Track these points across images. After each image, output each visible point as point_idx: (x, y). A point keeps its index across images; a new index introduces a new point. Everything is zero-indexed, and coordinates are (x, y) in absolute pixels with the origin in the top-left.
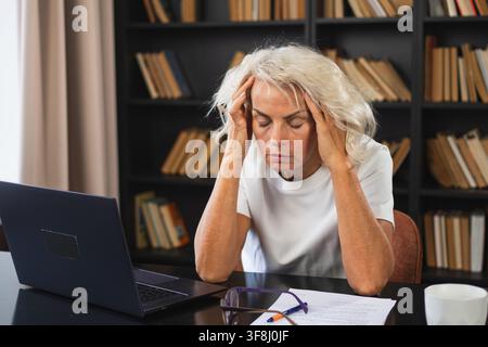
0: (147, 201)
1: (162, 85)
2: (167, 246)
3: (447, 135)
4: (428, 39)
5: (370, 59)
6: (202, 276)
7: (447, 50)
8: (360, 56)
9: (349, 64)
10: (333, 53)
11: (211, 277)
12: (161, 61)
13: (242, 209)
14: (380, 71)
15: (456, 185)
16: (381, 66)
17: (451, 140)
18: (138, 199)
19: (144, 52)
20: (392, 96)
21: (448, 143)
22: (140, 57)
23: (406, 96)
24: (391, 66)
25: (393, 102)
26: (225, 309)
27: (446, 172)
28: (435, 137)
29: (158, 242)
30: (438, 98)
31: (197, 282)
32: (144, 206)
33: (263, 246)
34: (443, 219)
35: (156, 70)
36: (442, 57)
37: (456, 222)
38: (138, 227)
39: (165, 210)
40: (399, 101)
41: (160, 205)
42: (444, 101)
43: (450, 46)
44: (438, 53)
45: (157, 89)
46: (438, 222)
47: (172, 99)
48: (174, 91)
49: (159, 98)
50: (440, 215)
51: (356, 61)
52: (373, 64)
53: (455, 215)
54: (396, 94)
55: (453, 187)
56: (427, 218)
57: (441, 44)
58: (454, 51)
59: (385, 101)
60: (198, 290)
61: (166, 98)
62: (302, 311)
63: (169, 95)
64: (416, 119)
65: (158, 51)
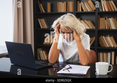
0: (40, 50)
1: (43, 25)
2: (44, 59)
3: (103, 36)
4: (99, 16)
5: (87, 20)
6: (50, 62)
7: (103, 18)
8: (85, 20)
9: (82, 21)
10: (79, 19)
11: (52, 62)
12: (43, 20)
13: (58, 48)
14: (89, 23)
15: (105, 46)
16: (89, 21)
17: (104, 37)
18: (38, 50)
19: (40, 19)
20: (91, 28)
21: (103, 38)
22: (39, 20)
23: (94, 28)
24: (91, 22)
25: (92, 29)
26: (54, 67)
27: (103, 44)
28: (100, 36)
29: (42, 58)
30: (101, 28)
31: (49, 63)
32: (39, 51)
33: (63, 56)
34: (102, 54)
35: (42, 23)
36: (102, 20)
37: (105, 54)
38: (38, 55)
39: (44, 52)
40: (93, 29)
41: (43, 51)
42: (102, 29)
43: (103, 17)
44: (101, 19)
45: (42, 27)
46: (101, 54)
47: (46, 28)
48: (46, 27)
49: (43, 28)
50: (101, 53)
51: (84, 21)
52: (87, 21)
53: (104, 53)
54: (92, 27)
55: (104, 47)
56: (99, 53)
57: (102, 17)
58: (104, 18)
59: (90, 29)
60: (49, 65)
61: (44, 28)
62: (70, 69)
63: (45, 28)
64: (96, 32)
65: (43, 18)
